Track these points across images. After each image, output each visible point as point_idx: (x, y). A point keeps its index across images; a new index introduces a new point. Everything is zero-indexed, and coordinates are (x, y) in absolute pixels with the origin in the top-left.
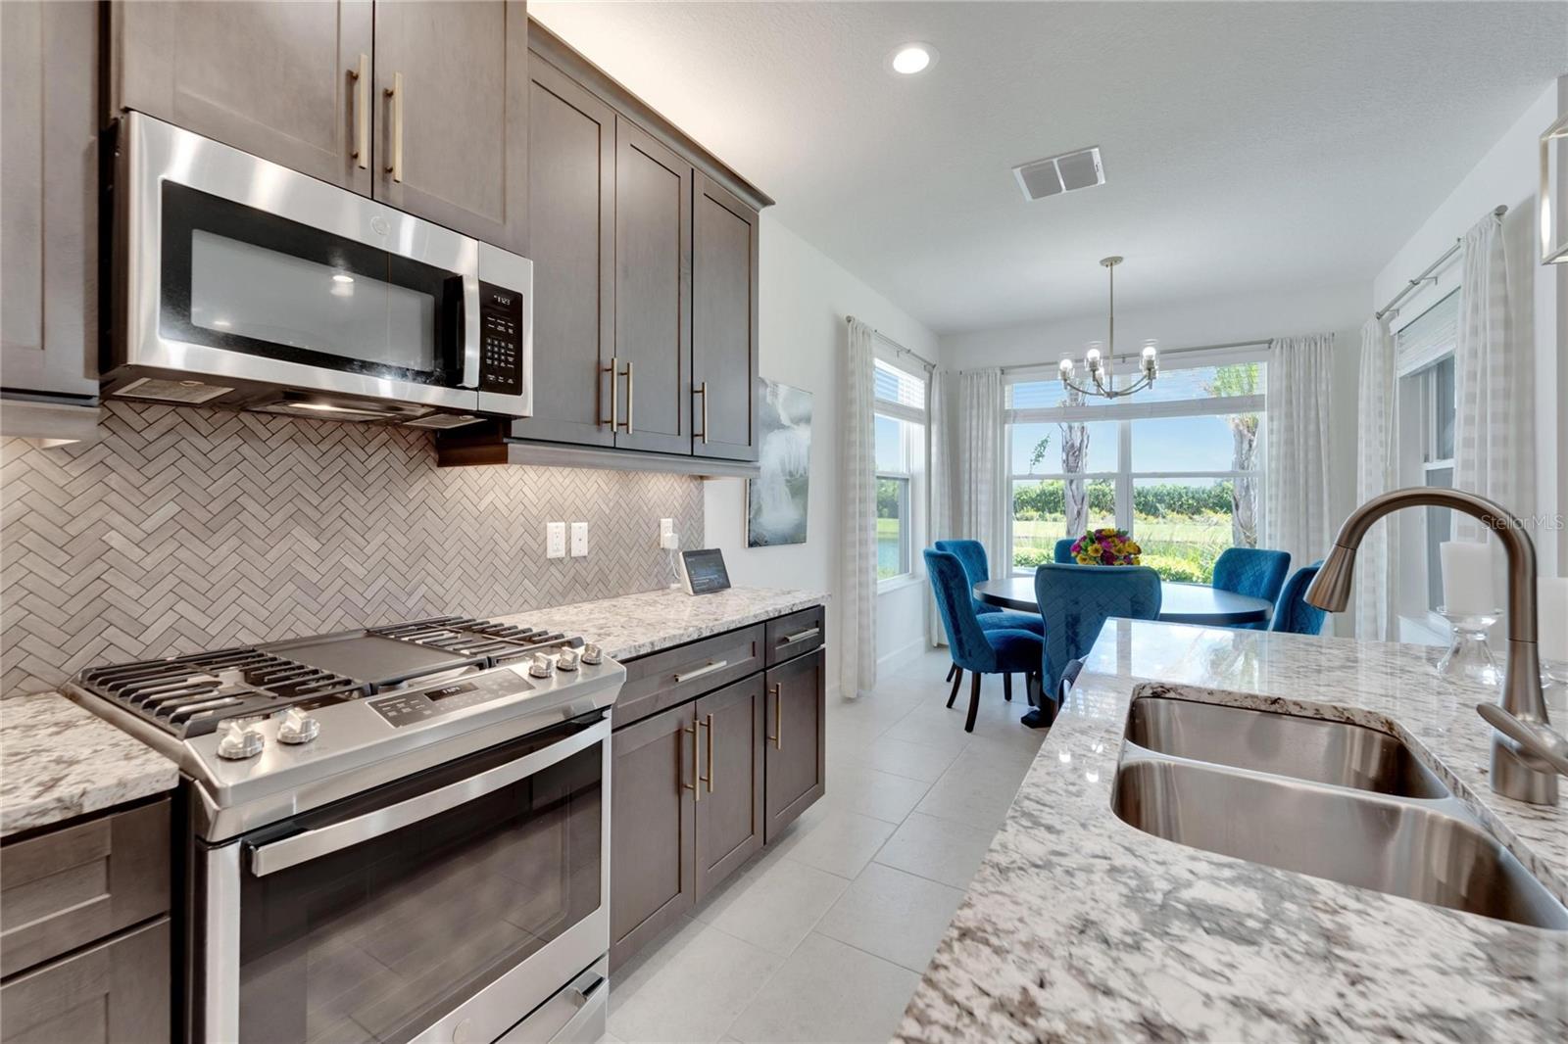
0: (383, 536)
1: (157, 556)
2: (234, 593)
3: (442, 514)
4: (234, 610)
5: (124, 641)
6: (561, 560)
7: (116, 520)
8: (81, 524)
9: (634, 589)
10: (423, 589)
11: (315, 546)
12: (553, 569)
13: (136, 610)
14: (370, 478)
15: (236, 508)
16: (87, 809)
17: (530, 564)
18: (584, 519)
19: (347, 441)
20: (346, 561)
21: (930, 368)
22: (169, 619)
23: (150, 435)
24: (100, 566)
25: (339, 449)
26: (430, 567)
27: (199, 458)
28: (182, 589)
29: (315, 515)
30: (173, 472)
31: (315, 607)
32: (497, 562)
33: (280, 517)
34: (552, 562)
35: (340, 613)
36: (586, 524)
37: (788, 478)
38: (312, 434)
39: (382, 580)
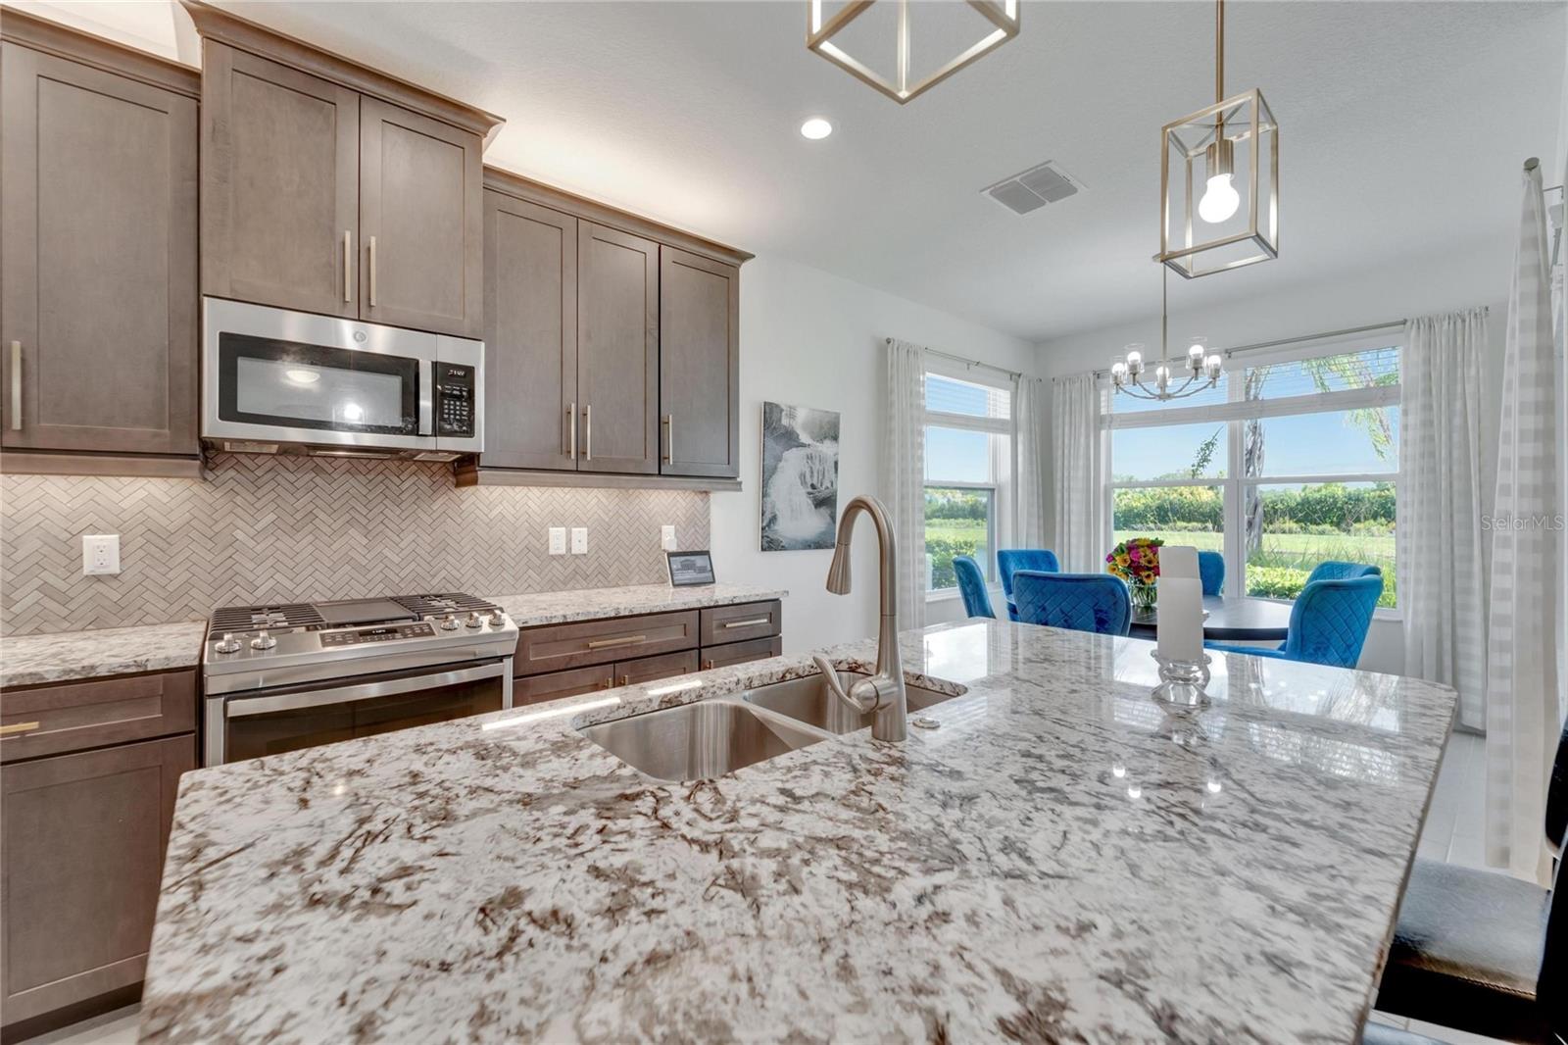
0: (413, 536)
1: (263, 545)
2: (310, 569)
3: (459, 520)
4: (311, 580)
5: (245, 595)
6: (562, 556)
7: (240, 523)
8: (221, 525)
9: (634, 582)
10: (443, 573)
11: (365, 541)
12: (554, 563)
13: (251, 577)
14: (403, 497)
15: (312, 516)
16: (149, 668)
17: (534, 558)
18: (584, 525)
19: (386, 472)
20: (386, 552)
21: (1015, 377)
22: (272, 582)
23: (259, 473)
24: (231, 550)
25: (381, 477)
26: (449, 558)
27: (288, 486)
28: (279, 566)
29: (364, 521)
30: (273, 495)
31: (364, 581)
32: (504, 556)
33: (340, 522)
34: (553, 557)
35: (382, 585)
36: (585, 529)
37: (810, 490)
38: (361, 468)
39: (413, 565)
